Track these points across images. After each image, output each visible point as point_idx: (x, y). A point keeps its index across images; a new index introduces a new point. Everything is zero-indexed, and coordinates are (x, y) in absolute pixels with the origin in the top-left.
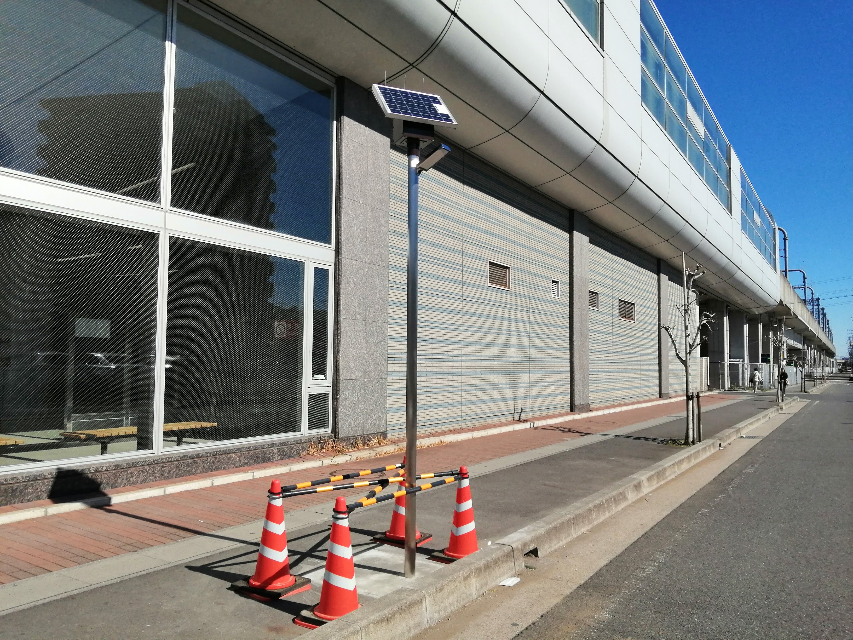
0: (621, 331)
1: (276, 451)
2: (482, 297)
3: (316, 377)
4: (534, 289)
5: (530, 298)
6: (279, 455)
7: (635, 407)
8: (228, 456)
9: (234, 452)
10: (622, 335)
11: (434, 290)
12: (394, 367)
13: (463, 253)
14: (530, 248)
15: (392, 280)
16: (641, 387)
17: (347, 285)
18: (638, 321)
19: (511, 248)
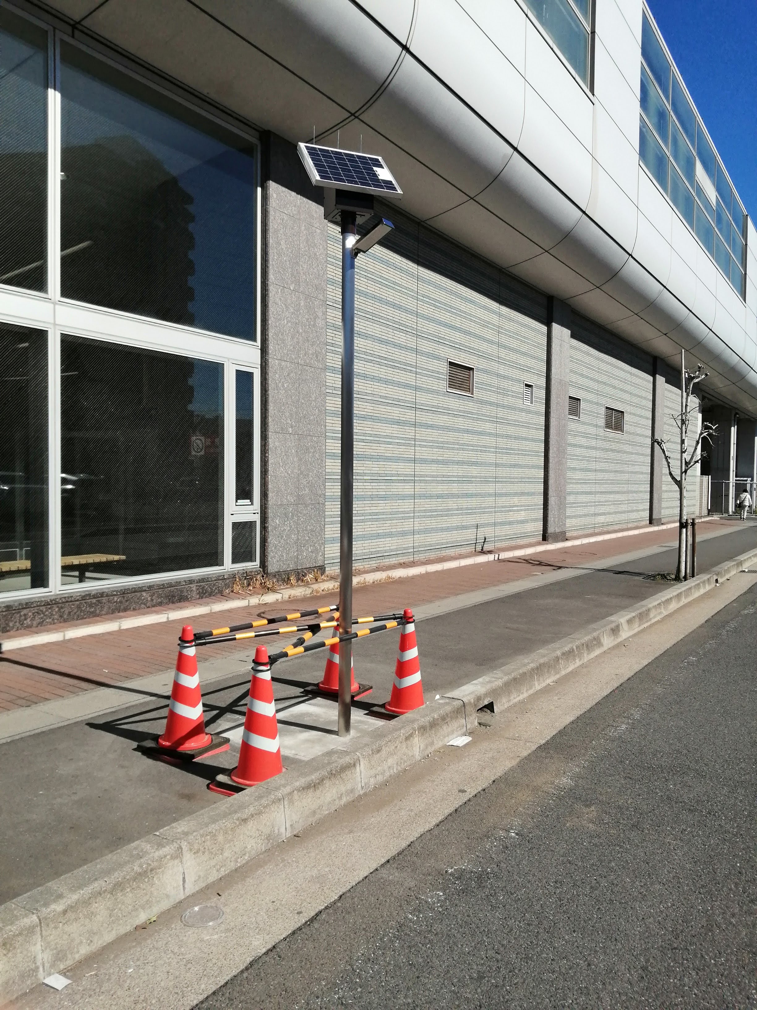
0: (607, 445)
1: (194, 589)
2: (439, 405)
3: (240, 502)
4: (504, 394)
5: (497, 405)
6: (198, 593)
7: (620, 535)
8: (138, 594)
9: (145, 590)
10: (607, 450)
11: (381, 397)
12: (333, 490)
13: (417, 351)
14: (499, 345)
15: (331, 385)
16: (628, 512)
17: (276, 392)
18: (627, 432)
19: (475, 344)
